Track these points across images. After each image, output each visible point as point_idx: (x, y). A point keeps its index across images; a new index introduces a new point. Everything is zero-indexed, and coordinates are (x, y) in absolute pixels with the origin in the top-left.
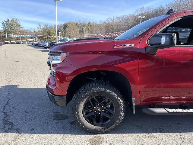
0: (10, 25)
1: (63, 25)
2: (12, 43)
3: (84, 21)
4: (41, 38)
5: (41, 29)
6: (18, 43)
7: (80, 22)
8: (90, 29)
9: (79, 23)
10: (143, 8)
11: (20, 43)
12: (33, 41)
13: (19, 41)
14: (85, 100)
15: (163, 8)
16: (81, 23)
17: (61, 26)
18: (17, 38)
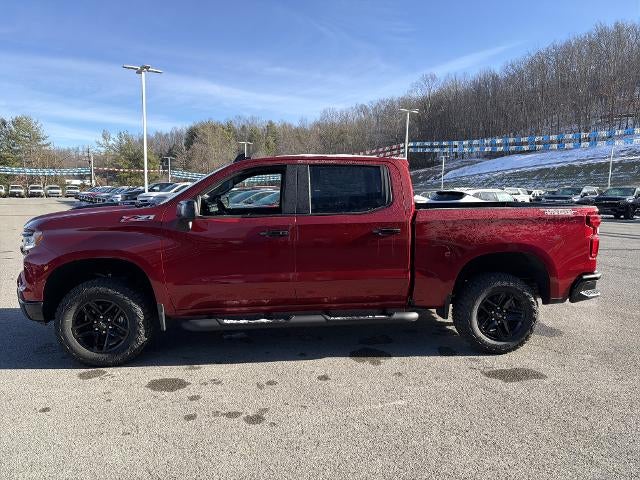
0: (9, 137)
1: (185, 132)
2: (13, 195)
3: (252, 118)
4: (111, 176)
5: (111, 147)
6: (33, 195)
7: (242, 123)
8: (271, 142)
9: (237, 126)
10: (433, 78)
11: (38, 195)
12: (83, 186)
13: (37, 188)
14: (74, 308)
15: (495, 78)
16: (244, 127)
17: (178, 135)
18: (32, 179)
